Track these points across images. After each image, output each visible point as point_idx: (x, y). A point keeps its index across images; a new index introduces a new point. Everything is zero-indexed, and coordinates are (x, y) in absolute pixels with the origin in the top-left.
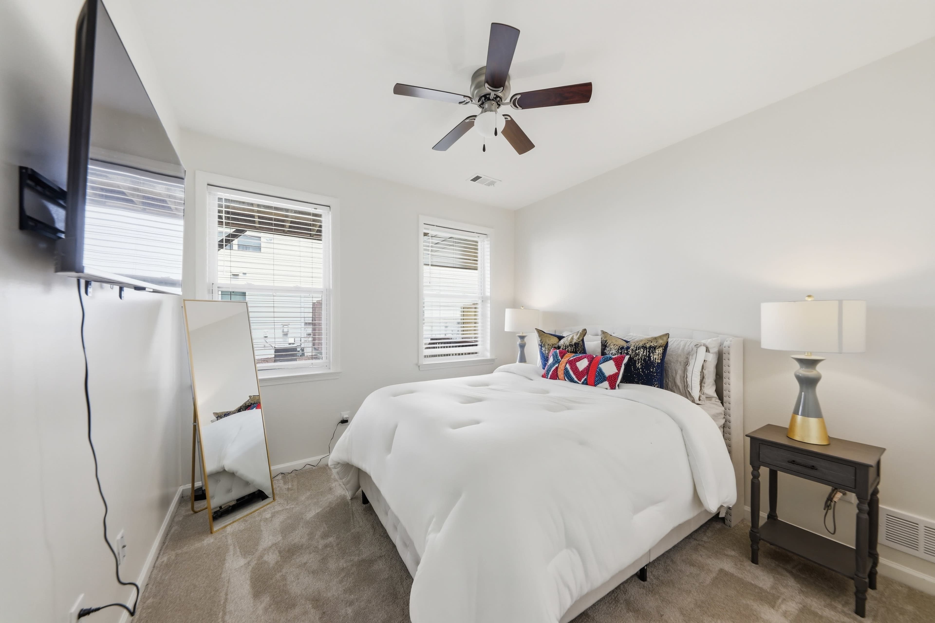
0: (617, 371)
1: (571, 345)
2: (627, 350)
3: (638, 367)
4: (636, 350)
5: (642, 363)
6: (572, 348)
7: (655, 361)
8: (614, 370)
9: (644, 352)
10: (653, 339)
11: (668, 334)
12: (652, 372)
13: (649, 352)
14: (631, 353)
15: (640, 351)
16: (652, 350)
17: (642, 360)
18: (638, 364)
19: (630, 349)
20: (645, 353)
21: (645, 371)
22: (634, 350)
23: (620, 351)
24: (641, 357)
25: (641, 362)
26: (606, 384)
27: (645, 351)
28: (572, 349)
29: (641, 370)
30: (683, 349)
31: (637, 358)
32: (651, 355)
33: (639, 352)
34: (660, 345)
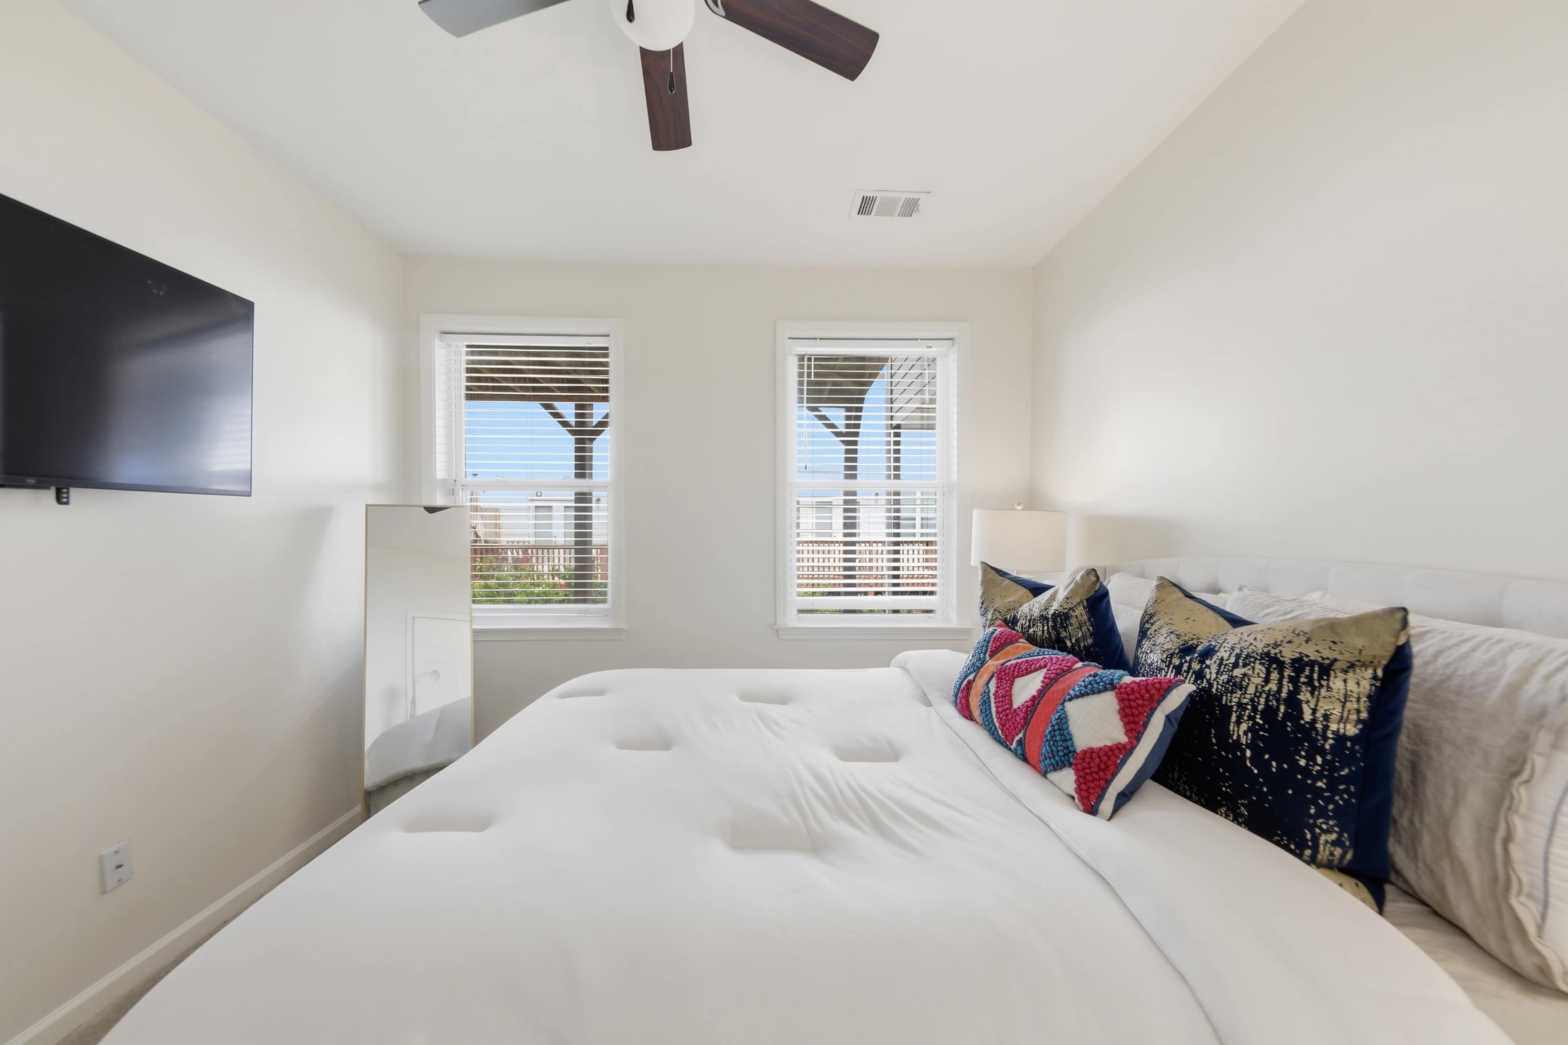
0: (1124, 739)
1: (1043, 618)
2: (1202, 662)
3: (1239, 736)
4: (1236, 665)
5: (1258, 724)
6: (1045, 628)
7: (1326, 728)
8: (1116, 734)
9: (1267, 680)
10: (1321, 627)
11: (1404, 610)
12: (1306, 771)
13: (1294, 680)
14: (1214, 676)
15: (1250, 672)
16: (1310, 677)
17: (1255, 709)
18: (1238, 723)
19: (1215, 658)
20: (1273, 686)
21: (1270, 760)
22: (1226, 665)
23: (1176, 661)
24: (1252, 700)
25: (1250, 718)
26: (1067, 778)
27: (1275, 676)
28: (1046, 632)
29: (1248, 753)
30: (1515, 688)
31: (1236, 700)
32: (1301, 697)
33: (1245, 675)
34: (1352, 660)
